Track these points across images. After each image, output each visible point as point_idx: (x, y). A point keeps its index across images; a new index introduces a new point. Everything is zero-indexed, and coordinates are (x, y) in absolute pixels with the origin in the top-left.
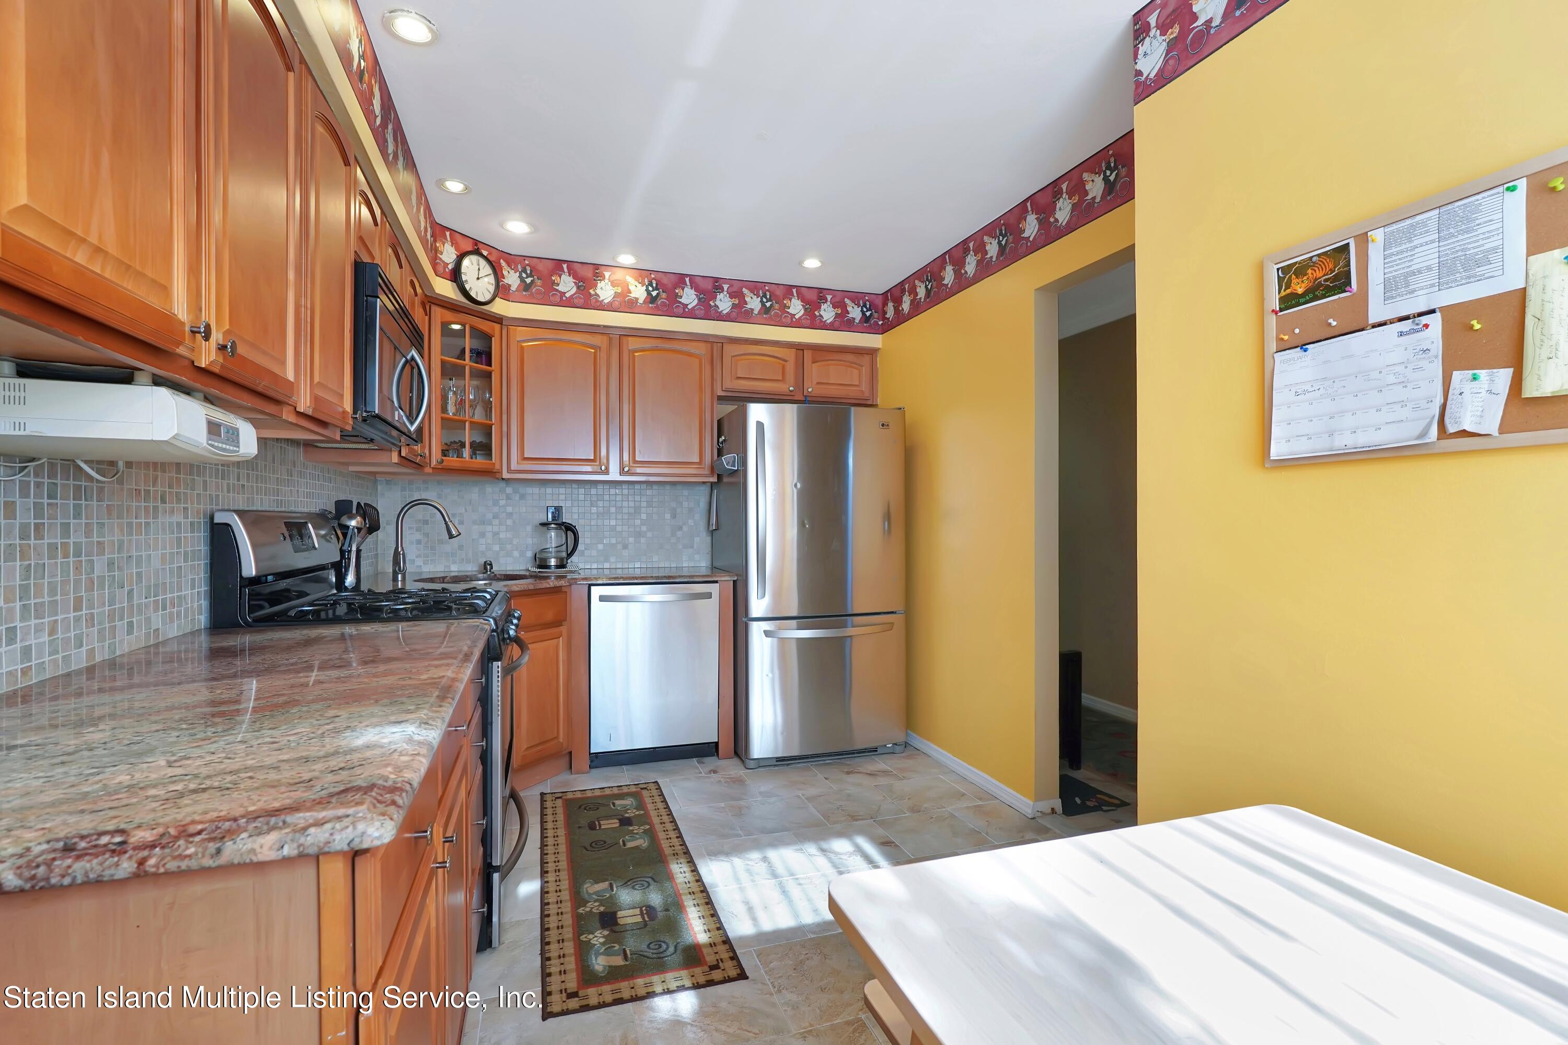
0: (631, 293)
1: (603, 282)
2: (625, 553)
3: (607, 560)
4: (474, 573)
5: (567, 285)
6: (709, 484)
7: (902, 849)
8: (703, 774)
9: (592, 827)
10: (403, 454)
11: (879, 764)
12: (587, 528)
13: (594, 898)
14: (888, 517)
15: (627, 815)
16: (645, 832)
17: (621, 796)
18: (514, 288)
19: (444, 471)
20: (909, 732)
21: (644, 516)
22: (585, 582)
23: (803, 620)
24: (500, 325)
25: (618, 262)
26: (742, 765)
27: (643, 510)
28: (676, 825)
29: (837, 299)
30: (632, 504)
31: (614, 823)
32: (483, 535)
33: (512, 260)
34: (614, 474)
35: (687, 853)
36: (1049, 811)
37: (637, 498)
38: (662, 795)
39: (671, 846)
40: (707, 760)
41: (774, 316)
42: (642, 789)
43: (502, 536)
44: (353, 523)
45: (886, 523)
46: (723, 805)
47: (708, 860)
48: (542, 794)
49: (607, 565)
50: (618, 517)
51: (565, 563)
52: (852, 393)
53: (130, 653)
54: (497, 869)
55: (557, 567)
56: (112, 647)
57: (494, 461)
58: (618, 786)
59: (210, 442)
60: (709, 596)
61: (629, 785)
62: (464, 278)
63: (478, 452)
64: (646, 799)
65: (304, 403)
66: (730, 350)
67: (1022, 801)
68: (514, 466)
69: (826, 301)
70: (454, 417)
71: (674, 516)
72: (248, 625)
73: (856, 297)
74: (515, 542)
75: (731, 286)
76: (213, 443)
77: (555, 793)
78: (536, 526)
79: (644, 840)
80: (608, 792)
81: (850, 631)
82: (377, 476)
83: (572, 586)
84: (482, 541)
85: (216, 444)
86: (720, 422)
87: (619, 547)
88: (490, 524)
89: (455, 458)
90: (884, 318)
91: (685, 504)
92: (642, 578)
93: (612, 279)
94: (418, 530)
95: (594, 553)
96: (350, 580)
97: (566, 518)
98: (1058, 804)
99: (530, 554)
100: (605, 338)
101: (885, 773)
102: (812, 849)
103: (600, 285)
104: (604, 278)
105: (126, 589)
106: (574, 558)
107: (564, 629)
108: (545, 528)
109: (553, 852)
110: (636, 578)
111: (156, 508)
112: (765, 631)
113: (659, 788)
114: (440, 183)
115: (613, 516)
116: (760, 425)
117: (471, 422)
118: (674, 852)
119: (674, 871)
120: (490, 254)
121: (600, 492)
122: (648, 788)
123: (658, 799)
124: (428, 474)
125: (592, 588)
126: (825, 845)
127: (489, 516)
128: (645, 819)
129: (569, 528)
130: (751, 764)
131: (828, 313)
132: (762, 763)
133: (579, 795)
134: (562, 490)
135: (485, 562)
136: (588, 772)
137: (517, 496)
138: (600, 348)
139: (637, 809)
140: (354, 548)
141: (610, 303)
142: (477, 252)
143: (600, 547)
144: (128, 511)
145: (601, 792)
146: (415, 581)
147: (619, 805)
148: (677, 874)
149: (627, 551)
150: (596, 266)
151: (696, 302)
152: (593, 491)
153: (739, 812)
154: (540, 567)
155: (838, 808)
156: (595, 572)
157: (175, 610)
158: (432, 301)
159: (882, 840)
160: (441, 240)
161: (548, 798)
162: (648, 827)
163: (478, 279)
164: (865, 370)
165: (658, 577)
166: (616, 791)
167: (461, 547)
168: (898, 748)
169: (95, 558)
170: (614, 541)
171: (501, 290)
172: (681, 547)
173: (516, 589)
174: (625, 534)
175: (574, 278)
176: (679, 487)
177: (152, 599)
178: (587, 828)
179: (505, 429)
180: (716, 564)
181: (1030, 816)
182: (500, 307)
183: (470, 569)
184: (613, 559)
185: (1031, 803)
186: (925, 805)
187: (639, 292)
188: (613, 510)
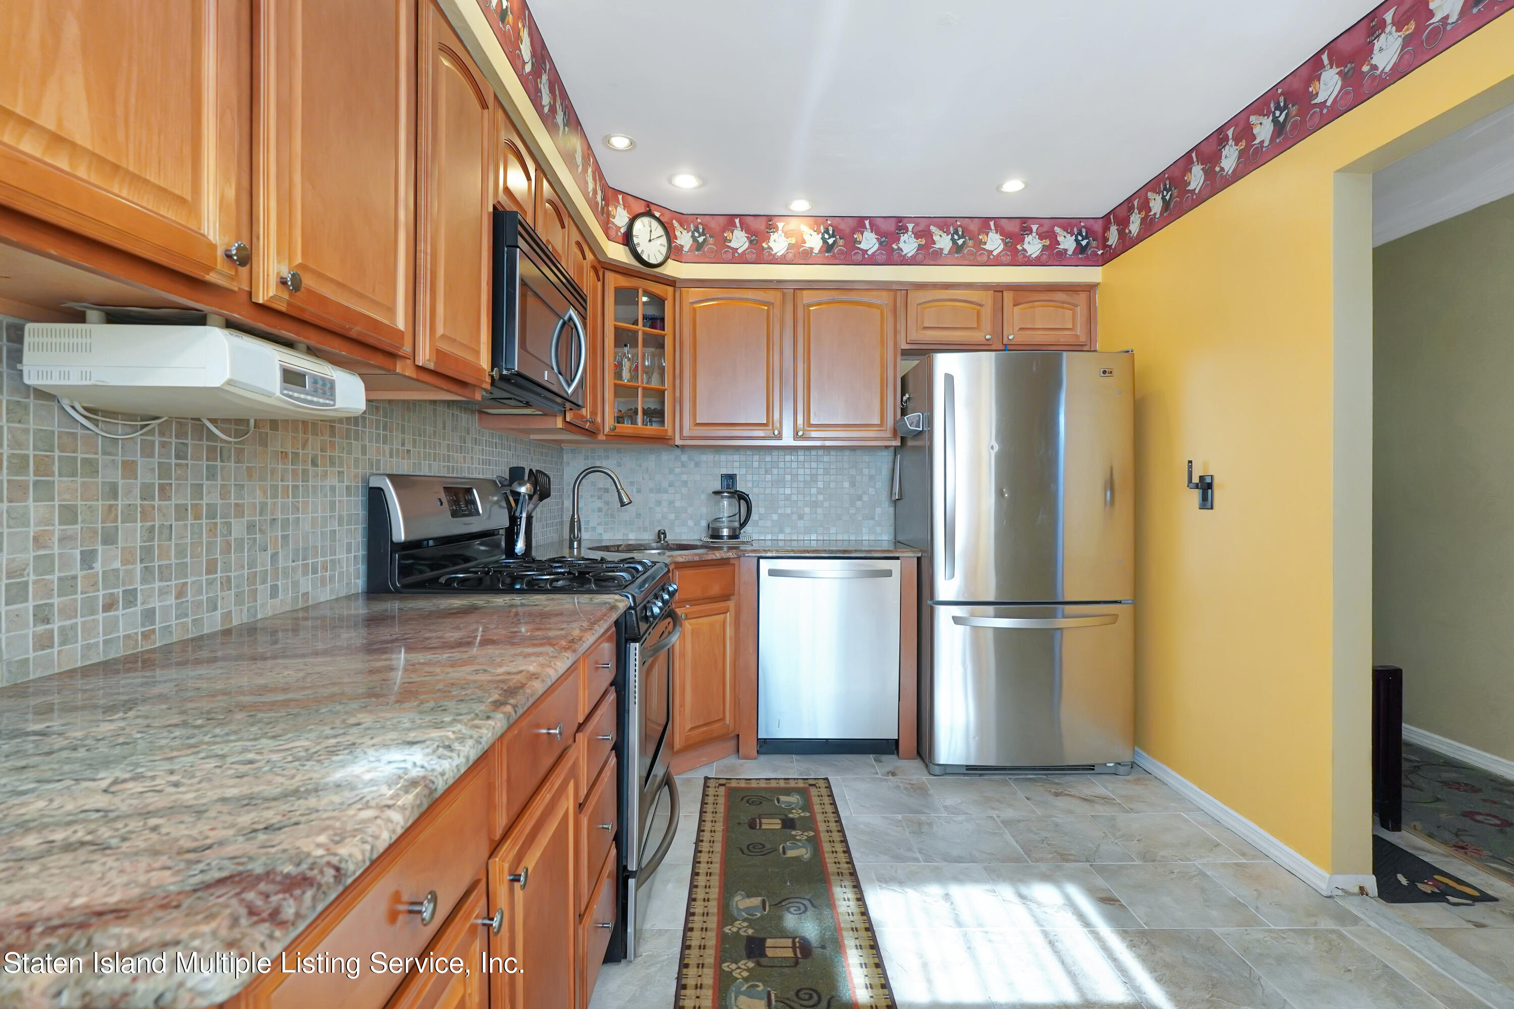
0: (805, 243)
1: (776, 234)
2: (800, 524)
3: (781, 531)
4: (650, 542)
5: (739, 240)
6: (892, 449)
7: (1129, 912)
8: (880, 776)
9: (752, 825)
10: (568, 419)
11: (1098, 787)
12: (762, 497)
13: (743, 916)
14: (1110, 485)
15: (791, 816)
16: (809, 839)
17: (788, 791)
18: (686, 249)
19: (617, 438)
20: (1136, 748)
21: (820, 484)
22: (754, 555)
23: (1002, 606)
24: (672, 288)
25: (793, 211)
26: (925, 769)
27: (820, 478)
28: (844, 836)
29: (1045, 229)
30: (808, 471)
31: (774, 824)
32: (659, 503)
33: (684, 219)
34: (788, 440)
35: (853, 874)
36: (1357, 890)
37: (814, 465)
38: (831, 795)
39: (835, 863)
40: (884, 758)
41: (967, 255)
42: (811, 785)
43: (678, 504)
44: (523, 490)
45: (1109, 493)
46: (900, 817)
47: (878, 888)
48: (707, 779)
49: (781, 537)
50: (793, 486)
51: (737, 533)
52: (1064, 337)
53: (274, 617)
54: (633, 874)
55: (730, 537)
56: (253, 611)
57: (666, 428)
58: (785, 779)
59: (285, 392)
60: (888, 573)
61: (797, 779)
62: (636, 241)
63: (654, 419)
64: (813, 798)
65: (424, 357)
66: (916, 297)
67: (1316, 872)
68: (686, 433)
69: (1031, 232)
70: (629, 383)
71: (853, 484)
72: (397, 591)
73: (1069, 224)
74: (690, 510)
75: (917, 224)
76: (291, 393)
77: (719, 779)
78: (709, 494)
79: (807, 849)
80: (773, 784)
81: (1060, 623)
82: (563, 445)
83: (742, 559)
84: (658, 509)
85: (296, 395)
86: (904, 380)
87: (795, 517)
88: (666, 492)
89: (630, 425)
90: (1105, 246)
91: (866, 471)
92: (814, 551)
93: (785, 230)
94: (600, 498)
95: (769, 524)
96: (520, 546)
97: (740, 487)
98: (1371, 882)
99: (704, 524)
100: (779, 294)
101: (1106, 800)
102: (1006, 891)
103: (773, 237)
104: (777, 230)
105: (269, 552)
106: (748, 528)
107: (731, 604)
108: (718, 497)
109: (708, 850)
110: (808, 552)
111: (305, 472)
112: (953, 617)
113: (829, 787)
114: (607, 140)
115: (788, 485)
116: (949, 379)
117: (644, 389)
118: (839, 870)
119: (836, 896)
120: (662, 215)
121: (775, 459)
122: (817, 785)
123: (827, 800)
124: (602, 442)
125: (761, 561)
126: (1024, 890)
127: (665, 484)
128: (809, 823)
129: (742, 497)
130: (937, 770)
131: (1033, 246)
132: (949, 770)
133: (743, 784)
134: (736, 457)
135: (659, 531)
136: (755, 758)
137: (692, 464)
138: (773, 304)
139: (803, 809)
140: (524, 515)
141: (784, 256)
142: (649, 214)
143: (775, 517)
144: (272, 474)
145: (766, 783)
146: (590, 549)
147: (784, 802)
148: (839, 899)
149: (802, 521)
150: (770, 218)
151: (877, 246)
152: (768, 458)
153: (919, 829)
154: (713, 537)
155: (1043, 841)
156: (769, 543)
157: (328, 573)
158: (604, 266)
159: (1104, 895)
160: (613, 204)
161: (712, 783)
162: (812, 834)
163: (650, 241)
164: (1081, 311)
165: (831, 552)
166: (782, 784)
167: (638, 515)
168: (1121, 769)
169: (232, 521)
170: (789, 511)
171: (673, 252)
172: (860, 518)
173: (680, 560)
174: (800, 504)
175: (746, 233)
176: (859, 452)
177: (300, 563)
178: (747, 826)
179: (678, 394)
180: (900, 538)
181: (1325, 894)
182: (673, 269)
183: (647, 538)
184: (788, 530)
185: (1327, 875)
186: (1162, 853)
187: (814, 242)
188: (788, 478)
